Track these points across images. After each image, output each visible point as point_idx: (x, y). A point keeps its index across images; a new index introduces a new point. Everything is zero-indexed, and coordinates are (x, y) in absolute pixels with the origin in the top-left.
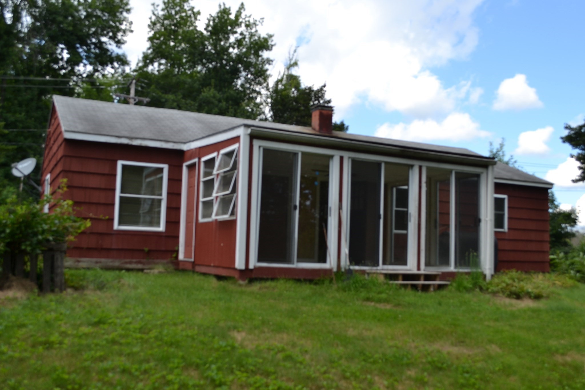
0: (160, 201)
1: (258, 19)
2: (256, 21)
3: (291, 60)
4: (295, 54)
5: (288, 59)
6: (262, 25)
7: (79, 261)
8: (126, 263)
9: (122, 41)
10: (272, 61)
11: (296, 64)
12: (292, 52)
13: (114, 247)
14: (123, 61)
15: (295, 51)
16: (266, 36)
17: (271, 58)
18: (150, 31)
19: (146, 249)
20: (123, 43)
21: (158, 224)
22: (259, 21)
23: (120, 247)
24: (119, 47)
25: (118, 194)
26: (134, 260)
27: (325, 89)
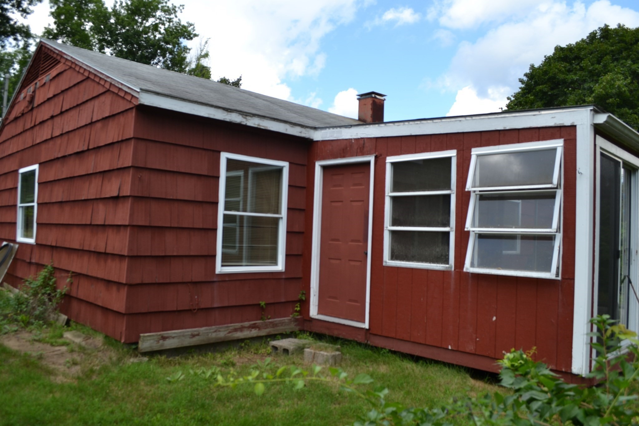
0: (276, 221)
1: (177, 5)
2: (175, 7)
3: (202, 51)
4: (206, 45)
5: (200, 50)
6: (181, 12)
7: (164, 338)
8: (236, 330)
9: (28, 10)
10: (190, 50)
11: (206, 55)
12: (203, 43)
13: (216, 305)
14: (26, 33)
15: (206, 42)
16: (186, 25)
17: (189, 47)
18: (54, 6)
19: (263, 303)
20: (28, 13)
21: (274, 260)
22: (179, 8)
23: (226, 304)
24: (25, 17)
25: (221, 211)
26: (247, 324)
27: (240, 82)
